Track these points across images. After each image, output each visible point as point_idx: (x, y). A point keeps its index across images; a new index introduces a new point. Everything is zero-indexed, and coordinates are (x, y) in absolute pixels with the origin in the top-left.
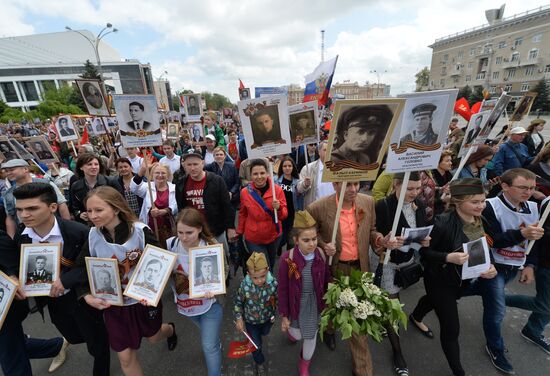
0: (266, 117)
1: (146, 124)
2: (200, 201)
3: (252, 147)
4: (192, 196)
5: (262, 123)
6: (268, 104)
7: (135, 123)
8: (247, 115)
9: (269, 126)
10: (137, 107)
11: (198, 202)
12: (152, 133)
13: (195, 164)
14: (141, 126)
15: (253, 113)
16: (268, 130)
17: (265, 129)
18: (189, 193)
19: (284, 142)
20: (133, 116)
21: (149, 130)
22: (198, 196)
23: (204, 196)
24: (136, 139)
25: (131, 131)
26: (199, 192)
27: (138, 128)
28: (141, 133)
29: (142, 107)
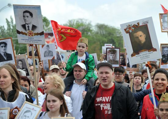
0: (140, 33)
1: (34, 27)
2: (108, 107)
3: (132, 55)
4: (101, 102)
5: (137, 37)
6: (141, 24)
7: (27, 26)
8: (127, 32)
9: (143, 39)
10: (28, 14)
11: (105, 108)
12: (37, 34)
13: (107, 73)
14: (31, 28)
15: (131, 31)
16: (143, 42)
17: (140, 42)
18: (98, 100)
19: (155, 50)
20: (25, 20)
21: (36, 31)
22: (106, 102)
23: (112, 103)
24: (27, 37)
25: (24, 31)
26: (108, 99)
27: (29, 29)
28: (31, 34)
29: (31, 15)
